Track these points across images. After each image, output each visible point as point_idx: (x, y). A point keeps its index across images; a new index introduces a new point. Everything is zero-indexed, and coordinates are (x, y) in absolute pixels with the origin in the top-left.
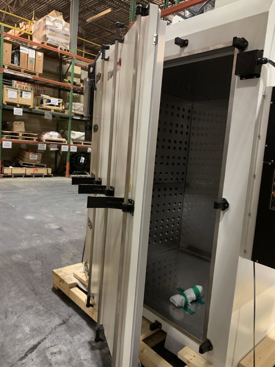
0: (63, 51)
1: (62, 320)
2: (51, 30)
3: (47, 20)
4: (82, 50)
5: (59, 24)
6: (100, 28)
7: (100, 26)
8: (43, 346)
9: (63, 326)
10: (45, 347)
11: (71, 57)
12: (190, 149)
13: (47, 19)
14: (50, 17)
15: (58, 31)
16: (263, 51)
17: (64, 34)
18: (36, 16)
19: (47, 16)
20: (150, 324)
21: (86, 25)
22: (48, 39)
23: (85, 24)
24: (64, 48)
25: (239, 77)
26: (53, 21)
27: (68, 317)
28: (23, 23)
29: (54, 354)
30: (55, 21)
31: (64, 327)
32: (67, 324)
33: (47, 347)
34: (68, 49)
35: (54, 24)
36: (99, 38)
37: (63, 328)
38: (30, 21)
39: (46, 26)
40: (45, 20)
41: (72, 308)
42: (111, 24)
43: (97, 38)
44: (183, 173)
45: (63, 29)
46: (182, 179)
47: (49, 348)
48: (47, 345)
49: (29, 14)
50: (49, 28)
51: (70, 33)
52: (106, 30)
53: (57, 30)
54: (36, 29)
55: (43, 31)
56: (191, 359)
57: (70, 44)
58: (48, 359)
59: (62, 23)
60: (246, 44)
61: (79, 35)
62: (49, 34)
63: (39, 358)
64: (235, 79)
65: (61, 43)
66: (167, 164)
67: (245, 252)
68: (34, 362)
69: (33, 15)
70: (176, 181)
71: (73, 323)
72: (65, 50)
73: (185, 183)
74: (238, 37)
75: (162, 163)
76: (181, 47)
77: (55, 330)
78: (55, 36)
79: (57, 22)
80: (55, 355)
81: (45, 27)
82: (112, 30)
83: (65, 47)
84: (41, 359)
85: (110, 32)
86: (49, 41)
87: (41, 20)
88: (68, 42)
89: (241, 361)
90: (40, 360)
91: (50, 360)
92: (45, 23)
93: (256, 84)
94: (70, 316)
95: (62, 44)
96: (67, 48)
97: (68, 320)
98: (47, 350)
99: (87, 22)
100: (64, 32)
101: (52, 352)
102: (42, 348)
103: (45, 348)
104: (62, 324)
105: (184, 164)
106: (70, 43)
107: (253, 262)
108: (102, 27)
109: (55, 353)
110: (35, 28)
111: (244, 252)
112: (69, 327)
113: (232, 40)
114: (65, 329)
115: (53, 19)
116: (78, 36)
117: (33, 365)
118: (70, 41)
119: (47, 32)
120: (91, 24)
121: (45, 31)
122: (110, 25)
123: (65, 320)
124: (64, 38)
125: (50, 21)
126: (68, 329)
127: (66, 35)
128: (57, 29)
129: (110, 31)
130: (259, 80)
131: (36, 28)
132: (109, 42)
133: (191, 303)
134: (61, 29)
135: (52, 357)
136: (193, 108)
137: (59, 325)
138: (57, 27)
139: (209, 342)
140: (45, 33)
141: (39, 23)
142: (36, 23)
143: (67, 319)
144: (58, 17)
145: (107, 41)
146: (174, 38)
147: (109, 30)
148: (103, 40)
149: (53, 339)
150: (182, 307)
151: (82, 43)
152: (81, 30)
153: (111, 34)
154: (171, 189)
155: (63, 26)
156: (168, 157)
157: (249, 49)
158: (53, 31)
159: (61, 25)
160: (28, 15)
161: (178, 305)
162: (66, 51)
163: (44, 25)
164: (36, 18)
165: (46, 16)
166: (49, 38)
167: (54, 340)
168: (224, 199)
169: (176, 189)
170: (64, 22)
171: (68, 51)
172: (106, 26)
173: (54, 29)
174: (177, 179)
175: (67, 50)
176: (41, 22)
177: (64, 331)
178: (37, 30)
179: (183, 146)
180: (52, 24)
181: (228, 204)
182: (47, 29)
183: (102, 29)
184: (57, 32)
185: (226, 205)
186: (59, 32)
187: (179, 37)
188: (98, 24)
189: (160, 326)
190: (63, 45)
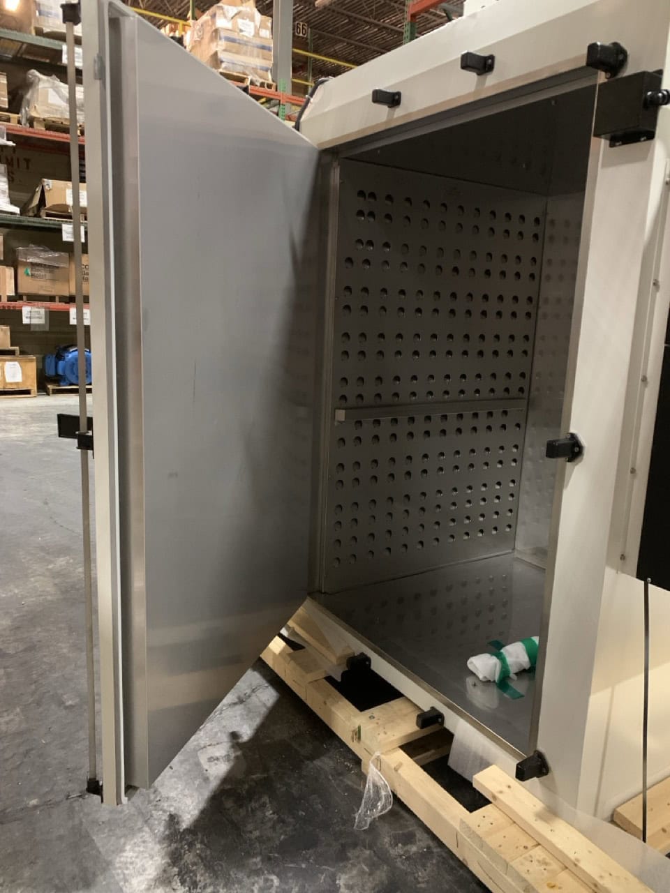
0: (257, 88)
1: (236, 695)
2: (228, 39)
3: (217, 15)
4: (307, 80)
5: (247, 21)
6: (351, 17)
7: (349, 13)
8: (195, 743)
9: (237, 707)
10: (198, 745)
11: (278, 101)
12: (539, 317)
13: (219, 12)
14: (226, 7)
15: (245, 39)
16: (660, 72)
17: (258, 47)
18: (197, 7)
19: (219, 7)
20: (419, 713)
21: (315, 14)
22: (222, 62)
23: (314, 12)
24: (259, 81)
25: (608, 142)
26: (232, 18)
27: (248, 691)
28: (168, 27)
29: (214, 760)
30: (237, 16)
31: (239, 709)
32: (245, 705)
33: (202, 746)
34: (270, 82)
35: (235, 24)
36: (348, 43)
37: (239, 712)
38: (181, 22)
39: (216, 31)
40: (214, 16)
41: (260, 673)
42: (377, 3)
43: (345, 44)
44: (523, 375)
45: (257, 34)
46: (521, 390)
47: (205, 747)
48: (203, 742)
49: (182, 5)
50: (223, 34)
51: (272, 41)
52: (365, 21)
53: (241, 38)
54: (195, 41)
55: (211, 44)
56: (501, 792)
57: (274, 70)
58: (202, 768)
59: (252, 19)
60: (621, 57)
61: (298, 42)
62: (225, 50)
63: (184, 766)
64: (599, 146)
65: (253, 68)
66: (481, 353)
67: (623, 557)
68: (173, 772)
69: (189, 7)
70: (506, 395)
71: (259, 704)
72: (262, 85)
73: (529, 399)
74: (599, 43)
75: (465, 353)
76: (478, 74)
77: (221, 713)
78: (238, 53)
79: (243, 19)
80: (216, 762)
81: (214, 34)
82: (379, 20)
83: (261, 77)
84: (188, 767)
85: (376, 25)
86: (225, 68)
87: (206, 17)
88: (269, 64)
89: (618, 806)
90: (185, 769)
91: (207, 770)
92: (214, 23)
93: (646, 157)
94: (254, 689)
95: (255, 70)
96: (268, 80)
97: (249, 696)
98: (201, 751)
99: (317, 8)
100: (258, 42)
101: (212, 755)
102: (192, 747)
103: (198, 748)
104: (235, 704)
105: (525, 352)
106: (275, 65)
107: (642, 583)
108: (353, 14)
109: (217, 759)
110: (193, 38)
111: (621, 558)
112: (250, 711)
113: (585, 51)
114: (242, 715)
115: (231, 11)
116: (293, 47)
117: (171, 777)
118: (272, 62)
119: (220, 46)
120: (329, 10)
121: (215, 44)
122: (374, 7)
123: (242, 696)
124: (258, 56)
125: (225, 17)
126: (247, 715)
127: (263, 48)
128: (243, 36)
129: (376, 21)
130: (652, 146)
131: (195, 39)
132: (374, 51)
133: (516, 674)
134: (253, 33)
135: (210, 766)
136: (545, 214)
137: (230, 705)
138: (241, 31)
139: (540, 756)
140: (214, 47)
141: (202, 25)
142: (194, 24)
143: (247, 695)
144: (244, 5)
145: (367, 49)
146: (460, 56)
147: (372, 20)
148: (360, 47)
149: (215, 730)
150: (494, 681)
151: (306, 63)
152: (303, 28)
153: (379, 30)
154: (490, 414)
155: (255, 27)
156: (482, 337)
157: (630, 70)
158: (233, 41)
159: (252, 24)
160: (179, 7)
161: (485, 677)
162: (264, 87)
163: (214, 28)
164: (197, 11)
165: (215, 6)
166: (224, 60)
167: (216, 733)
168: (573, 436)
169: (505, 413)
170: (258, 16)
171: (269, 86)
172: (365, 11)
173: (235, 36)
174: (507, 390)
175: (266, 85)
176: (206, 22)
177: (238, 718)
178: (197, 43)
179: (522, 307)
180: (229, 25)
181: (581, 448)
182: (220, 39)
183: (356, 18)
184: (241, 42)
185: (577, 449)
186: (246, 43)
187: (472, 51)
188: (344, 7)
189: (440, 720)
190: (257, 74)
